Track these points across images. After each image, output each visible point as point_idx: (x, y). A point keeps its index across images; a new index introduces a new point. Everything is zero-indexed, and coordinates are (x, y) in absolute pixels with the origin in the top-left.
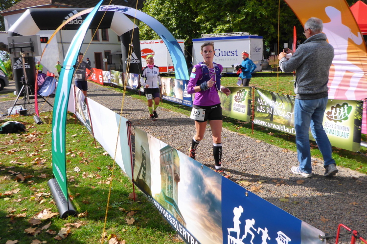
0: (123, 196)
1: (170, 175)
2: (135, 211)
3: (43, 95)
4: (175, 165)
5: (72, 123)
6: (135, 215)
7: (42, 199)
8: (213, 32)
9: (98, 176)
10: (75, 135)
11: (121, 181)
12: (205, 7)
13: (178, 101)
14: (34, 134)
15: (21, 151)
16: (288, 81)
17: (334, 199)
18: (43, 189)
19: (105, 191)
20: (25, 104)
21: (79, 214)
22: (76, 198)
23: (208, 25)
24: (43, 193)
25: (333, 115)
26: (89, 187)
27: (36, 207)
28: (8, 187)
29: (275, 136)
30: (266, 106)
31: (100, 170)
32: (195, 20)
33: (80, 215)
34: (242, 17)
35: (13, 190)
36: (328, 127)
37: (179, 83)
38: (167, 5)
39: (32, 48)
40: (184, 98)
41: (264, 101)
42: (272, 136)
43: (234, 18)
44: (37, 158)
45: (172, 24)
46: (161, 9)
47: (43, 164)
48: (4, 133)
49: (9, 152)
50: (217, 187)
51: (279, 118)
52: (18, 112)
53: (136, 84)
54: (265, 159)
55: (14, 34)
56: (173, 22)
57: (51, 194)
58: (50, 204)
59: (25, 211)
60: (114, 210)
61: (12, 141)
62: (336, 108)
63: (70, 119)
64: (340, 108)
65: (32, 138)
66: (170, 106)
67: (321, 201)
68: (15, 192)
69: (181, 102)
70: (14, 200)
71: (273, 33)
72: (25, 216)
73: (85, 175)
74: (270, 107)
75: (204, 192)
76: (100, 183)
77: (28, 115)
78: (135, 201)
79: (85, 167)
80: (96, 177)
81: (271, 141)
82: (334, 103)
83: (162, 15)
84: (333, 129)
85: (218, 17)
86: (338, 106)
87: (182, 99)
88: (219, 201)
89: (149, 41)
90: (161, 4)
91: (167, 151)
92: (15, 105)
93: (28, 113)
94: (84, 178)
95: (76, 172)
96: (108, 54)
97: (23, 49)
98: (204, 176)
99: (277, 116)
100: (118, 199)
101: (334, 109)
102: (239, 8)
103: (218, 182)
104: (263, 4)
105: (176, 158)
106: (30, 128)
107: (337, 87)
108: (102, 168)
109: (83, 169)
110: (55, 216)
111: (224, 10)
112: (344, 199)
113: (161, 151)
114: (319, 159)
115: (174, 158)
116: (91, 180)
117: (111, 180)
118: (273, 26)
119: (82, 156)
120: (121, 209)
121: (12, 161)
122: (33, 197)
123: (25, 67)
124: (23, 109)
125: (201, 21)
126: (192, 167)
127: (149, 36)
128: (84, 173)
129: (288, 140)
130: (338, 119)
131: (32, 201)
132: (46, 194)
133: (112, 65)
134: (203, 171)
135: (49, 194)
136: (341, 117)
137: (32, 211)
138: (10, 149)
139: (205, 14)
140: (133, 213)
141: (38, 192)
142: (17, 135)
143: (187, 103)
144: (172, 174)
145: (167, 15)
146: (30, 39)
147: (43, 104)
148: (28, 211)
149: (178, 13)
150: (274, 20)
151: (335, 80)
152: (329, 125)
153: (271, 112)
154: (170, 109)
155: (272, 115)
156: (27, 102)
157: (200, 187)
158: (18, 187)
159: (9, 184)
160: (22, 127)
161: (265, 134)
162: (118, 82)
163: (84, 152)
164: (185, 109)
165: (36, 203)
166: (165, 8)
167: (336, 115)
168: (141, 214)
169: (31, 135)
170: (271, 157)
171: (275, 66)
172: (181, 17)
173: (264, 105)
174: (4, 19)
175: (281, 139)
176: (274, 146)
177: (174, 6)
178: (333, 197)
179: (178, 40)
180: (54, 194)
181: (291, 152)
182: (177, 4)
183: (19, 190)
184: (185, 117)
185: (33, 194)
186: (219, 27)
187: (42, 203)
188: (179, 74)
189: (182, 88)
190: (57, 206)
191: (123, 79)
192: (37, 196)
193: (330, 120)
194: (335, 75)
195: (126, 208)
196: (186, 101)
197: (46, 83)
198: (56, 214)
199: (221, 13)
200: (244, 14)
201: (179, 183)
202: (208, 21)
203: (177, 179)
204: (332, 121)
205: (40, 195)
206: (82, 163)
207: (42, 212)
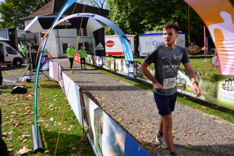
0: (77, 139)
1: (98, 128)
2: (83, 150)
3: (43, 69)
4: (101, 121)
5: (56, 88)
6: (82, 153)
7: (24, 139)
8: (153, 30)
9: (65, 124)
10: (57, 96)
11: (78, 128)
12: (148, 15)
13: (126, 74)
14: (31, 95)
15: (21, 105)
16: (202, 62)
17: (224, 147)
18: (27, 132)
19: (66, 135)
20: (30, 75)
21: (46, 150)
22: (46, 139)
23: (150, 26)
24: (26, 135)
25: (226, 86)
26: (57, 131)
27: (19, 145)
28: (6, 130)
29: (188, 99)
30: (181, 79)
31: (66, 120)
32: (141, 22)
33: (45, 152)
34: (172, 20)
35: (9, 132)
36: (223, 95)
37: (126, 63)
38: (123, 13)
39: (36, 40)
40: (130, 73)
41: (180, 75)
42: (185, 99)
43: (167, 22)
44: (29, 111)
45: (127, 25)
46: (120, 16)
47: (32, 115)
48: (14, 94)
49: (13, 106)
50: (122, 141)
51: (190, 87)
52: (25, 80)
53: (101, 63)
54: (178, 116)
55: (28, 32)
56: (127, 24)
57: (31, 136)
58: (29, 143)
59: (12, 147)
60: (69, 149)
61: (17, 99)
62: (228, 81)
63: (56, 85)
64: (232, 81)
65: (30, 97)
66: (121, 78)
67: (215, 148)
68: (10, 133)
69: (127, 75)
70: (8, 139)
71: (192, 30)
72: (11, 151)
73: (56, 123)
74: (183, 80)
75: (115, 143)
76: (65, 129)
77: (31, 82)
78: (85, 143)
79: (57, 118)
80: (63, 125)
81: (185, 103)
82: (227, 78)
83: (120, 19)
84: (227, 96)
85: (156, 20)
86: (230, 80)
87: (128, 73)
88: (123, 152)
89: (111, 36)
90: (120, 13)
91: (97, 111)
92: (24, 75)
93: (31, 81)
94: (55, 125)
95: (51, 121)
96: (86, 44)
97: (30, 41)
98: (116, 132)
99: (188, 86)
100: (74, 141)
101: (227, 82)
102: (169, 15)
103: (123, 138)
104: (185, 12)
105: (102, 116)
106: (30, 90)
107: (230, 66)
108: (68, 119)
109: (56, 119)
110: (29, 152)
111: (160, 16)
112: (232, 148)
113: (95, 110)
114: (217, 116)
115: (101, 117)
116: (59, 127)
117: (72, 127)
118: (192, 26)
119: (58, 110)
120: (74, 148)
121: (13, 112)
122: (19, 137)
123: (31, 52)
124: (29, 78)
125: (145, 23)
126: (110, 124)
127: (112, 33)
128: (56, 122)
129: (196, 103)
130: (230, 89)
131: (18, 140)
132: (28, 136)
133: (89, 51)
134: (115, 128)
135: (30, 136)
136: (232, 88)
137: (16, 147)
138: (14, 104)
139: (148, 19)
140: (81, 151)
141: (24, 134)
142: (21, 95)
143: (131, 76)
144: (99, 128)
145: (123, 20)
146: (35, 35)
147: (42, 75)
148: (14, 147)
149: (131, 18)
150: (193, 22)
151: (229, 62)
152: (224, 93)
153: (184, 83)
154: (120, 79)
155: (185, 85)
156: (32, 74)
157: (113, 139)
158: (12, 130)
159: (8, 128)
160: (25, 90)
161: (181, 98)
162: (90, 62)
163: (59, 108)
164: (130, 80)
165: (20, 142)
166: (122, 15)
167: (228, 86)
168: (86, 152)
169: (30, 95)
170: (182, 114)
171: (193, 52)
172: (132, 21)
173: (180, 79)
174: (25, 23)
175: (192, 102)
176: (186, 106)
177: (128, 14)
178: (224, 146)
179: (127, 35)
180: (33, 136)
181: (197, 111)
182: (130, 13)
183: (12, 132)
184: (129, 85)
185: (20, 135)
186: (157, 27)
187: (24, 142)
188: (127, 57)
189: (128, 66)
190: (32, 145)
191: (93, 59)
192: (22, 137)
193: (225, 89)
194: (229, 58)
195: (77, 148)
196: (131, 74)
197: (45, 62)
198: (30, 150)
199: (158, 18)
200: (173, 19)
201: (102, 135)
202: (149, 23)
203: (102, 132)
204: (226, 90)
205: (24, 136)
206: (56, 115)
207: (22, 148)
